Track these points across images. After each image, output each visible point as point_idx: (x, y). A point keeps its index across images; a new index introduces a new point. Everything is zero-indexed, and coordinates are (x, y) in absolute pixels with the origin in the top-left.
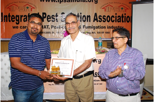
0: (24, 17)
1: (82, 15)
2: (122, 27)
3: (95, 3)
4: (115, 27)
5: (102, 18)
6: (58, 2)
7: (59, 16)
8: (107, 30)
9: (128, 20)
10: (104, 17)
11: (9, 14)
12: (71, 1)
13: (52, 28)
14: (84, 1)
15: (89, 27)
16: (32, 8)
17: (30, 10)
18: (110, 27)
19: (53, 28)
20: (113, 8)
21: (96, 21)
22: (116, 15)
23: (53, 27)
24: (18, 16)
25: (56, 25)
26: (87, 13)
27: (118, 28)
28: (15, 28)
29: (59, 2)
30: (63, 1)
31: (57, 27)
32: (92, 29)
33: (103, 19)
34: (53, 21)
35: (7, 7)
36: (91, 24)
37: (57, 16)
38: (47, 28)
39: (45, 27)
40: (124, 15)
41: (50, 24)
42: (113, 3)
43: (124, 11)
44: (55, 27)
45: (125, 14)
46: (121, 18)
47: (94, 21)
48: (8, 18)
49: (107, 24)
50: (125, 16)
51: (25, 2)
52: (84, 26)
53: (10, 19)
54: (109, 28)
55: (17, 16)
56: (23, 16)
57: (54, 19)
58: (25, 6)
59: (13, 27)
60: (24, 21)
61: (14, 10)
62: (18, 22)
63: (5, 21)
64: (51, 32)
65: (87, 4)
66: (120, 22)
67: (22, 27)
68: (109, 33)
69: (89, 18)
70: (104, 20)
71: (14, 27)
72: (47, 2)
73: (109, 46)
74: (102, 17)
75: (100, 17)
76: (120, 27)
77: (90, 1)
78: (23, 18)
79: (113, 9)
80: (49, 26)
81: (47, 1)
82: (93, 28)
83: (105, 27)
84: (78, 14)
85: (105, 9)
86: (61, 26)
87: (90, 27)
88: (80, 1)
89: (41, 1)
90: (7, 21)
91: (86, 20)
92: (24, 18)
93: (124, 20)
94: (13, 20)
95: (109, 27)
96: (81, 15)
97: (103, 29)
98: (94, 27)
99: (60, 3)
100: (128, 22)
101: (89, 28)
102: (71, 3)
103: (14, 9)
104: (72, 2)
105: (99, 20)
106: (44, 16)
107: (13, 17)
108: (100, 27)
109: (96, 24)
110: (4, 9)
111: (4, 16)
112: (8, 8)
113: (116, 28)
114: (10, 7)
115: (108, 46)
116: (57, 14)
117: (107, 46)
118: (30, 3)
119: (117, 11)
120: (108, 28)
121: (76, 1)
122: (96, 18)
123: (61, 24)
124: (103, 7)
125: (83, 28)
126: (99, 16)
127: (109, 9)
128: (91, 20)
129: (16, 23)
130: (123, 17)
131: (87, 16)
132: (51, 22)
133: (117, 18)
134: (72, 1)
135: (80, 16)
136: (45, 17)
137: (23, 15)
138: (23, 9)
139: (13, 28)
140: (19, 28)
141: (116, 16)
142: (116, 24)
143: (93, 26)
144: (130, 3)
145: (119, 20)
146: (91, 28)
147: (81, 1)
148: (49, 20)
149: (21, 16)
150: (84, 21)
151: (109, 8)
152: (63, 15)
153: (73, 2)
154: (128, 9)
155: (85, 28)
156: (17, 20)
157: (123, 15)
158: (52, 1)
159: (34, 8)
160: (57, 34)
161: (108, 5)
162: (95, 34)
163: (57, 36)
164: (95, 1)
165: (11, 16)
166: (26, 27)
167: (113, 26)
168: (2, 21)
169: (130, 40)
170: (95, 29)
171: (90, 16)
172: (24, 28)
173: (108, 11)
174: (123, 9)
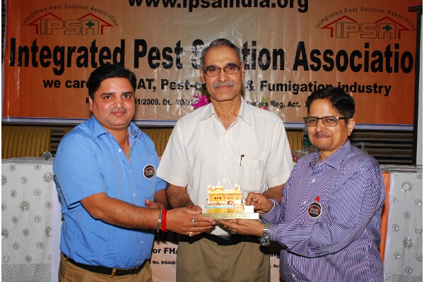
0: (79, 51)
1: (259, 48)
2: (386, 87)
3: (300, 10)
4: (363, 87)
5: (321, 57)
6: (185, 6)
7: (186, 51)
9: (407, 66)
10: (328, 55)
11: (35, 43)
12: (223, 5)
13: (163, 88)
14: (265, 4)
15: (279, 87)
16: (102, 26)
18: (347, 86)
19: (165, 87)
20: (356, 26)
21: (300, 68)
22: (367, 49)
23: (167, 84)
24: (61, 50)
25: (177, 79)
26: (272, 42)
27: (373, 88)
28: (50, 86)
29: (188, 6)
30: (201, 3)
31: (179, 85)
32: (290, 93)
33: (323, 63)
34: (166, 67)
35: (30, 22)
36: (285, 78)
37: (179, 50)
38: (147, 86)
39: (142, 85)
40: (393, 50)
41: (157, 74)
42: (359, 9)
43: (393, 36)
44: (173, 86)
45: (397, 46)
46: (384, 59)
47: (295, 68)
48: (31, 54)
49: (336, 77)
50: (397, 54)
51: (83, 8)
52: (262, 82)
53: (38, 59)
55: (57, 49)
56: (76, 50)
57: (170, 59)
58: (82, 20)
59: (44, 81)
60: (79, 65)
61: (49, 31)
62: (59, 68)
63: (20, 65)
64: (161, 101)
65: (273, 13)
66: (381, 71)
67: (71, 82)
69: (279, 57)
70: (329, 65)
71: (47, 84)
72: (149, 7)
74: (322, 53)
75: (315, 55)
76: (381, 87)
77: (283, 3)
78: (75, 56)
79: (357, 29)
80: (153, 80)
81: (149, 5)
82: (292, 91)
84: (245, 45)
85: (332, 29)
86: (191, 83)
87: (282, 85)
88: (253, 5)
89: (132, 4)
90: (27, 65)
91: (271, 65)
92: (79, 54)
93: (392, 65)
94: (45, 60)
96: (254, 48)
98: (296, 87)
99: (191, 10)
100: (407, 71)
101: (278, 90)
102: (224, 11)
103: (49, 27)
104: (226, 6)
105: (313, 63)
106: (141, 49)
107: (46, 53)
108: (315, 86)
109: (301, 77)
110: (19, 28)
111: (20, 47)
112: (31, 24)
113: (366, 90)
114: (38, 22)
116: (179, 44)
118: (98, 9)
119: (369, 36)
121: (241, 5)
122: (301, 58)
123: (193, 75)
124: (325, 23)
125: (259, 88)
126: (311, 50)
127: (346, 31)
128: (285, 63)
129: (55, 70)
130: (388, 54)
131: (275, 51)
132: (162, 70)
133: (371, 59)
134: (229, 5)
135: (251, 52)
136: (143, 54)
137: (75, 48)
138: (78, 29)
139: (46, 86)
140: (63, 85)
141: (367, 53)
142: (366, 79)
143: (292, 85)
144: (411, 10)
145: (377, 65)
146: (286, 90)
147: (256, 6)
148: (154, 62)
149: (69, 48)
150: (265, 68)
151: (346, 26)
152: (198, 47)
153: (232, 6)
154: (406, 29)
155: (265, 89)
156: (57, 63)
157: (388, 48)
158: (166, 5)
159: (109, 25)
160: (178, 106)
161: (342, 15)
162: (297, 109)
163: (178, 112)
164: (300, 4)
165: (40, 49)
166: (85, 84)
167: (356, 83)
168: (12, 64)
169: (411, 128)
170: (297, 93)
171: (285, 51)
172: (78, 87)
173: (342, 35)
174: (390, 31)
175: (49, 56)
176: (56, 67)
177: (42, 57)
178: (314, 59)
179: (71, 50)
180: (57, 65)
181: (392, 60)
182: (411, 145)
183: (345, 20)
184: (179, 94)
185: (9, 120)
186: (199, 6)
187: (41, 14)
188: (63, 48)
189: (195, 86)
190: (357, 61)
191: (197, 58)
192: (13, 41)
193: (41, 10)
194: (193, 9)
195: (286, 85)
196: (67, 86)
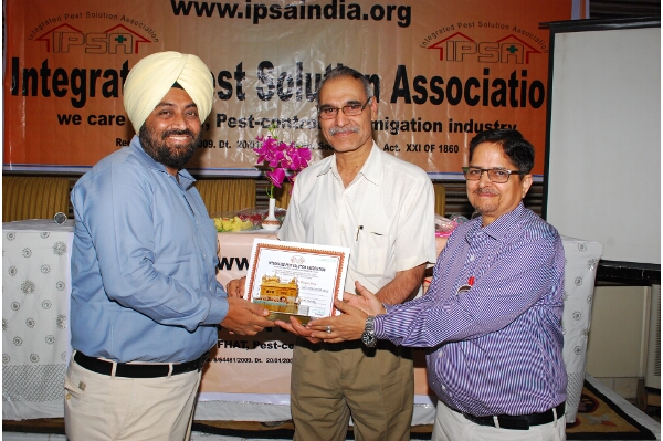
0: (106, 76)
2: (510, 126)
3: (400, 24)
4: (481, 125)
5: (427, 86)
6: (248, 16)
7: (250, 77)
8: (448, 138)
9: (536, 99)
10: (437, 84)
11: (45, 64)
12: (299, 15)
13: (219, 125)
14: (354, 15)
16: (137, 42)
17: (128, 50)
18: (460, 124)
19: (222, 124)
20: (473, 46)
21: (400, 100)
22: (486, 77)
23: (224, 120)
24: (82, 74)
25: (238, 113)
26: (364, 65)
27: (493, 127)
28: (67, 123)
29: (252, 16)
30: (269, 13)
31: (240, 122)
32: (387, 133)
33: (430, 93)
34: (224, 97)
35: (38, 36)
37: (240, 75)
40: (519, 77)
42: (476, 24)
43: (519, 60)
44: (232, 123)
45: (524, 73)
46: (508, 89)
47: (394, 100)
48: (40, 79)
49: (447, 112)
50: (524, 83)
51: (111, 17)
53: (50, 86)
54: (455, 131)
55: (76, 72)
56: (102, 74)
57: (229, 86)
58: (109, 33)
59: (59, 116)
60: (106, 94)
61: (65, 49)
62: (78, 98)
63: (26, 94)
64: (216, 143)
65: (365, 27)
66: (504, 105)
67: (95, 117)
68: (455, 149)
70: (437, 97)
71: (63, 120)
72: (200, 17)
73: (457, 207)
74: (429, 81)
75: (420, 83)
76: (503, 126)
77: (377, 14)
78: (101, 82)
79: (473, 50)
81: (199, 14)
82: (390, 130)
83: (440, 124)
84: (328, 69)
85: (442, 49)
86: (256, 120)
87: (376, 122)
88: (338, 16)
89: (177, 12)
90: (35, 94)
92: (107, 80)
93: (518, 97)
94: (60, 88)
95: (457, 127)
97: (431, 132)
98: (394, 126)
99: (256, 22)
100: (536, 105)
102: (300, 23)
103: (66, 43)
104: (302, 17)
105: (416, 94)
107: (60, 78)
108: (420, 123)
109: (400, 111)
110: (23, 44)
111: (26, 70)
112: (40, 39)
113: (484, 129)
114: (50, 36)
115: (449, 206)
116: (240, 67)
117: (447, 203)
118: (131, 18)
119: (489, 60)
120: (450, 130)
121: (322, 16)
122: (401, 87)
123: (260, 108)
124: (432, 43)
126: (414, 76)
127: (459, 52)
128: (381, 94)
129: (74, 101)
130: (513, 83)
132: (217, 101)
133: (491, 90)
134: (306, 15)
137: (100, 71)
138: (104, 45)
139: (61, 123)
140: (84, 121)
141: (486, 81)
142: (484, 115)
143: (390, 121)
144: (542, 26)
145: (499, 98)
146: (382, 129)
147: (342, 17)
149: (92, 71)
151: (459, 45)
152: (266, 70)
153: (310, 17)
154: (536, 51)
156: (75, 91)
157: (514, 75)
158: (222, 14)
159: (147, 41)
160: (239, 150)
161: (452, 32)
162: (396, 153)
163: (239, 157)
164: (400, 16)
165: (52, 73)
166: (114, 120)
167: (471, 121)
168: (15, 92)
169: (541, 180)
170: (396, 133)
171: (380, 77)
172: (105, 124)
173: (455, 58)
174: (516, 53)
175: (65, 82)
176: (75, 97)
177: (56, 83)
178: (418, 89)
179: (95, 74)
180: (76, 94)
181: (518, 91)
182: (540, 201)
183: (458, 38)
184: (241, 134)
185: (11, 168)
186: (268, 17)
187: (52, 25)
188: (84, 71)
189: (262, 123)
190: (474, 91)
191: (264, 86)
192: (16, 61)
193: (54, 20)
194: (260, 20)
195: (381, 122)
196: (90, 123)
